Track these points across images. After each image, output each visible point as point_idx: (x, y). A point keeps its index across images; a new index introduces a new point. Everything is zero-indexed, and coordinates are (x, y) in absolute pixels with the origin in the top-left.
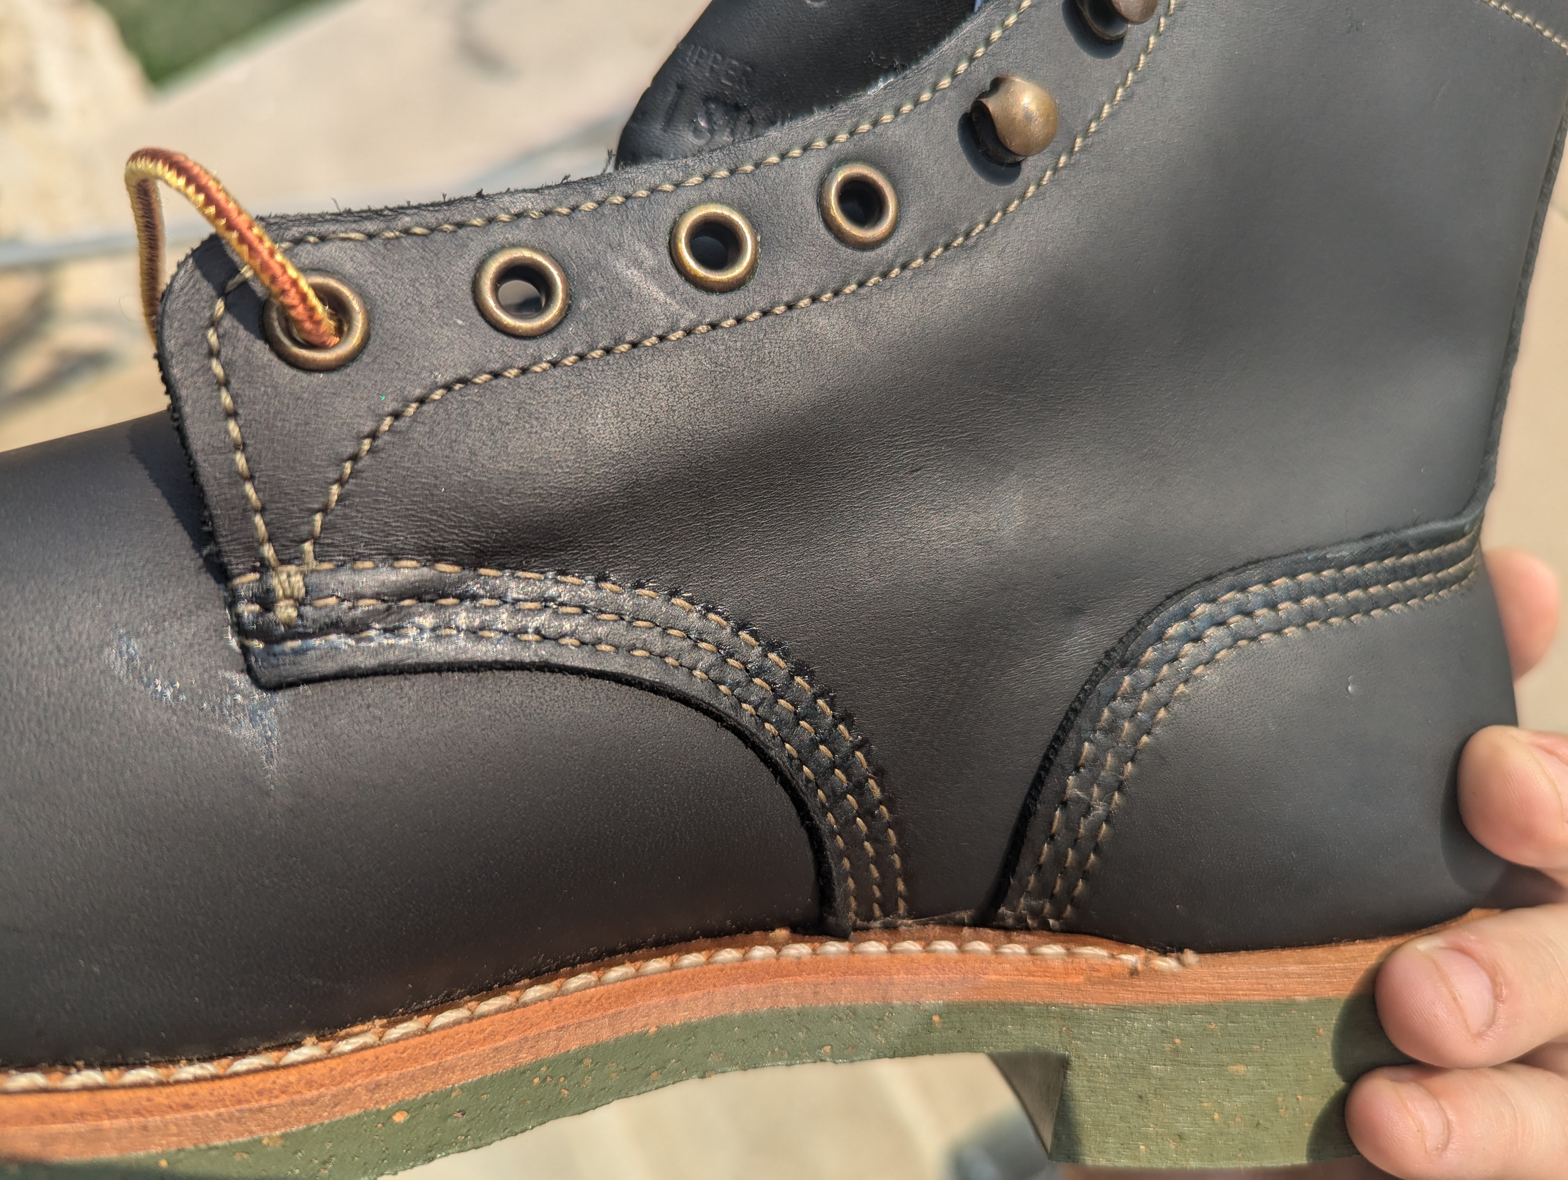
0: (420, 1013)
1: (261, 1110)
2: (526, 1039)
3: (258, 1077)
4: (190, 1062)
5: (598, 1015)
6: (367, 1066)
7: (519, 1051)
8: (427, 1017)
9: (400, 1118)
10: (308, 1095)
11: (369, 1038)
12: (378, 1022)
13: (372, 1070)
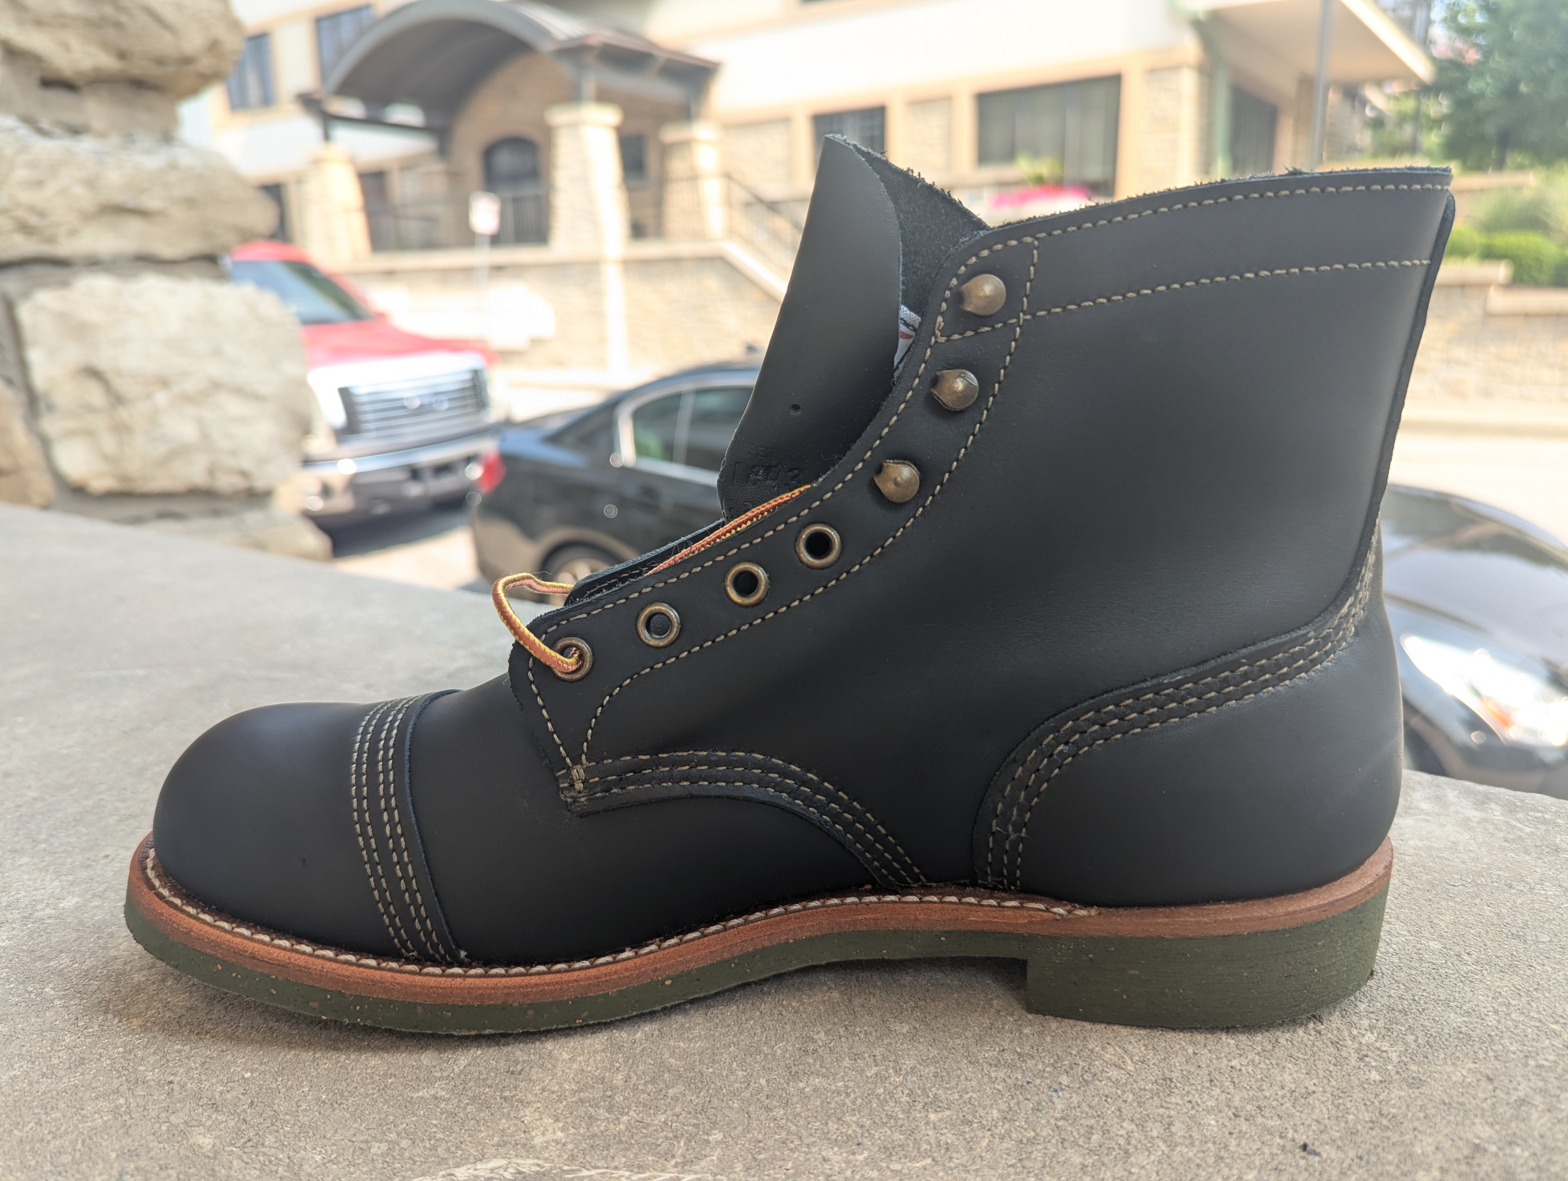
0: (677, 935)
1: (606, 981)
2: (725, 947)
3: (605, 967)
4: (579, 961)
5: (762, 934)
6: (651, 961)
7: (723, 952)
8: (681, 936)
9: (668, 982)
10: (626, 974)
11: (653, 947)
12: (658, 940)
13: (653, 963)
